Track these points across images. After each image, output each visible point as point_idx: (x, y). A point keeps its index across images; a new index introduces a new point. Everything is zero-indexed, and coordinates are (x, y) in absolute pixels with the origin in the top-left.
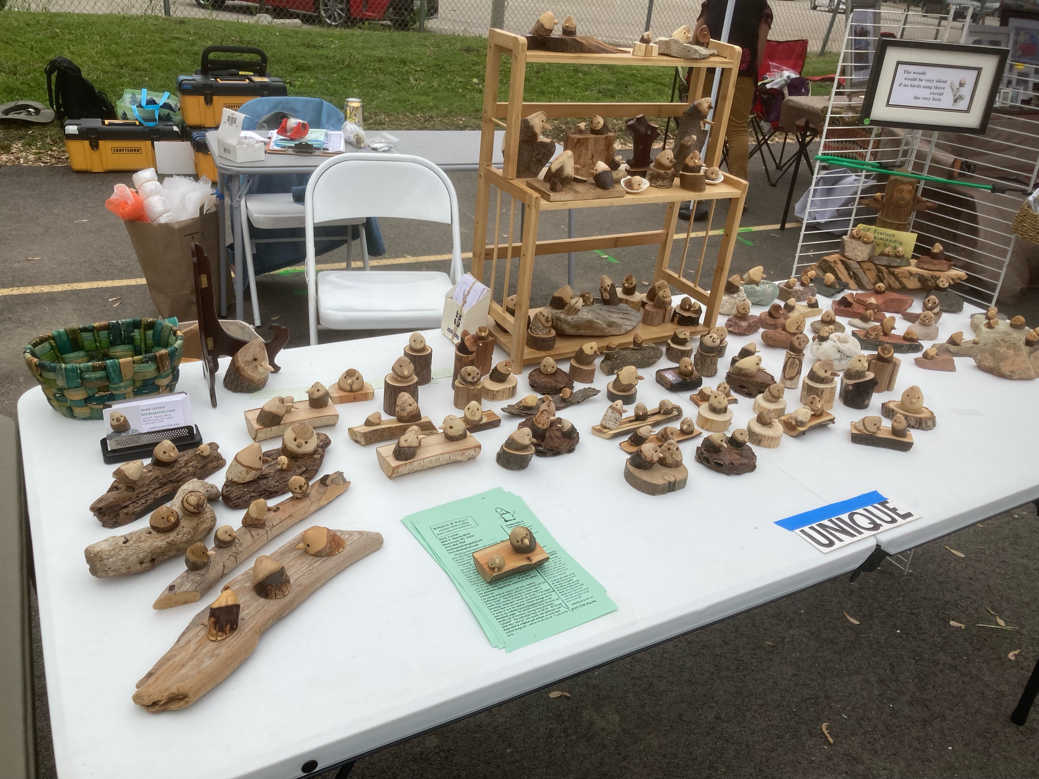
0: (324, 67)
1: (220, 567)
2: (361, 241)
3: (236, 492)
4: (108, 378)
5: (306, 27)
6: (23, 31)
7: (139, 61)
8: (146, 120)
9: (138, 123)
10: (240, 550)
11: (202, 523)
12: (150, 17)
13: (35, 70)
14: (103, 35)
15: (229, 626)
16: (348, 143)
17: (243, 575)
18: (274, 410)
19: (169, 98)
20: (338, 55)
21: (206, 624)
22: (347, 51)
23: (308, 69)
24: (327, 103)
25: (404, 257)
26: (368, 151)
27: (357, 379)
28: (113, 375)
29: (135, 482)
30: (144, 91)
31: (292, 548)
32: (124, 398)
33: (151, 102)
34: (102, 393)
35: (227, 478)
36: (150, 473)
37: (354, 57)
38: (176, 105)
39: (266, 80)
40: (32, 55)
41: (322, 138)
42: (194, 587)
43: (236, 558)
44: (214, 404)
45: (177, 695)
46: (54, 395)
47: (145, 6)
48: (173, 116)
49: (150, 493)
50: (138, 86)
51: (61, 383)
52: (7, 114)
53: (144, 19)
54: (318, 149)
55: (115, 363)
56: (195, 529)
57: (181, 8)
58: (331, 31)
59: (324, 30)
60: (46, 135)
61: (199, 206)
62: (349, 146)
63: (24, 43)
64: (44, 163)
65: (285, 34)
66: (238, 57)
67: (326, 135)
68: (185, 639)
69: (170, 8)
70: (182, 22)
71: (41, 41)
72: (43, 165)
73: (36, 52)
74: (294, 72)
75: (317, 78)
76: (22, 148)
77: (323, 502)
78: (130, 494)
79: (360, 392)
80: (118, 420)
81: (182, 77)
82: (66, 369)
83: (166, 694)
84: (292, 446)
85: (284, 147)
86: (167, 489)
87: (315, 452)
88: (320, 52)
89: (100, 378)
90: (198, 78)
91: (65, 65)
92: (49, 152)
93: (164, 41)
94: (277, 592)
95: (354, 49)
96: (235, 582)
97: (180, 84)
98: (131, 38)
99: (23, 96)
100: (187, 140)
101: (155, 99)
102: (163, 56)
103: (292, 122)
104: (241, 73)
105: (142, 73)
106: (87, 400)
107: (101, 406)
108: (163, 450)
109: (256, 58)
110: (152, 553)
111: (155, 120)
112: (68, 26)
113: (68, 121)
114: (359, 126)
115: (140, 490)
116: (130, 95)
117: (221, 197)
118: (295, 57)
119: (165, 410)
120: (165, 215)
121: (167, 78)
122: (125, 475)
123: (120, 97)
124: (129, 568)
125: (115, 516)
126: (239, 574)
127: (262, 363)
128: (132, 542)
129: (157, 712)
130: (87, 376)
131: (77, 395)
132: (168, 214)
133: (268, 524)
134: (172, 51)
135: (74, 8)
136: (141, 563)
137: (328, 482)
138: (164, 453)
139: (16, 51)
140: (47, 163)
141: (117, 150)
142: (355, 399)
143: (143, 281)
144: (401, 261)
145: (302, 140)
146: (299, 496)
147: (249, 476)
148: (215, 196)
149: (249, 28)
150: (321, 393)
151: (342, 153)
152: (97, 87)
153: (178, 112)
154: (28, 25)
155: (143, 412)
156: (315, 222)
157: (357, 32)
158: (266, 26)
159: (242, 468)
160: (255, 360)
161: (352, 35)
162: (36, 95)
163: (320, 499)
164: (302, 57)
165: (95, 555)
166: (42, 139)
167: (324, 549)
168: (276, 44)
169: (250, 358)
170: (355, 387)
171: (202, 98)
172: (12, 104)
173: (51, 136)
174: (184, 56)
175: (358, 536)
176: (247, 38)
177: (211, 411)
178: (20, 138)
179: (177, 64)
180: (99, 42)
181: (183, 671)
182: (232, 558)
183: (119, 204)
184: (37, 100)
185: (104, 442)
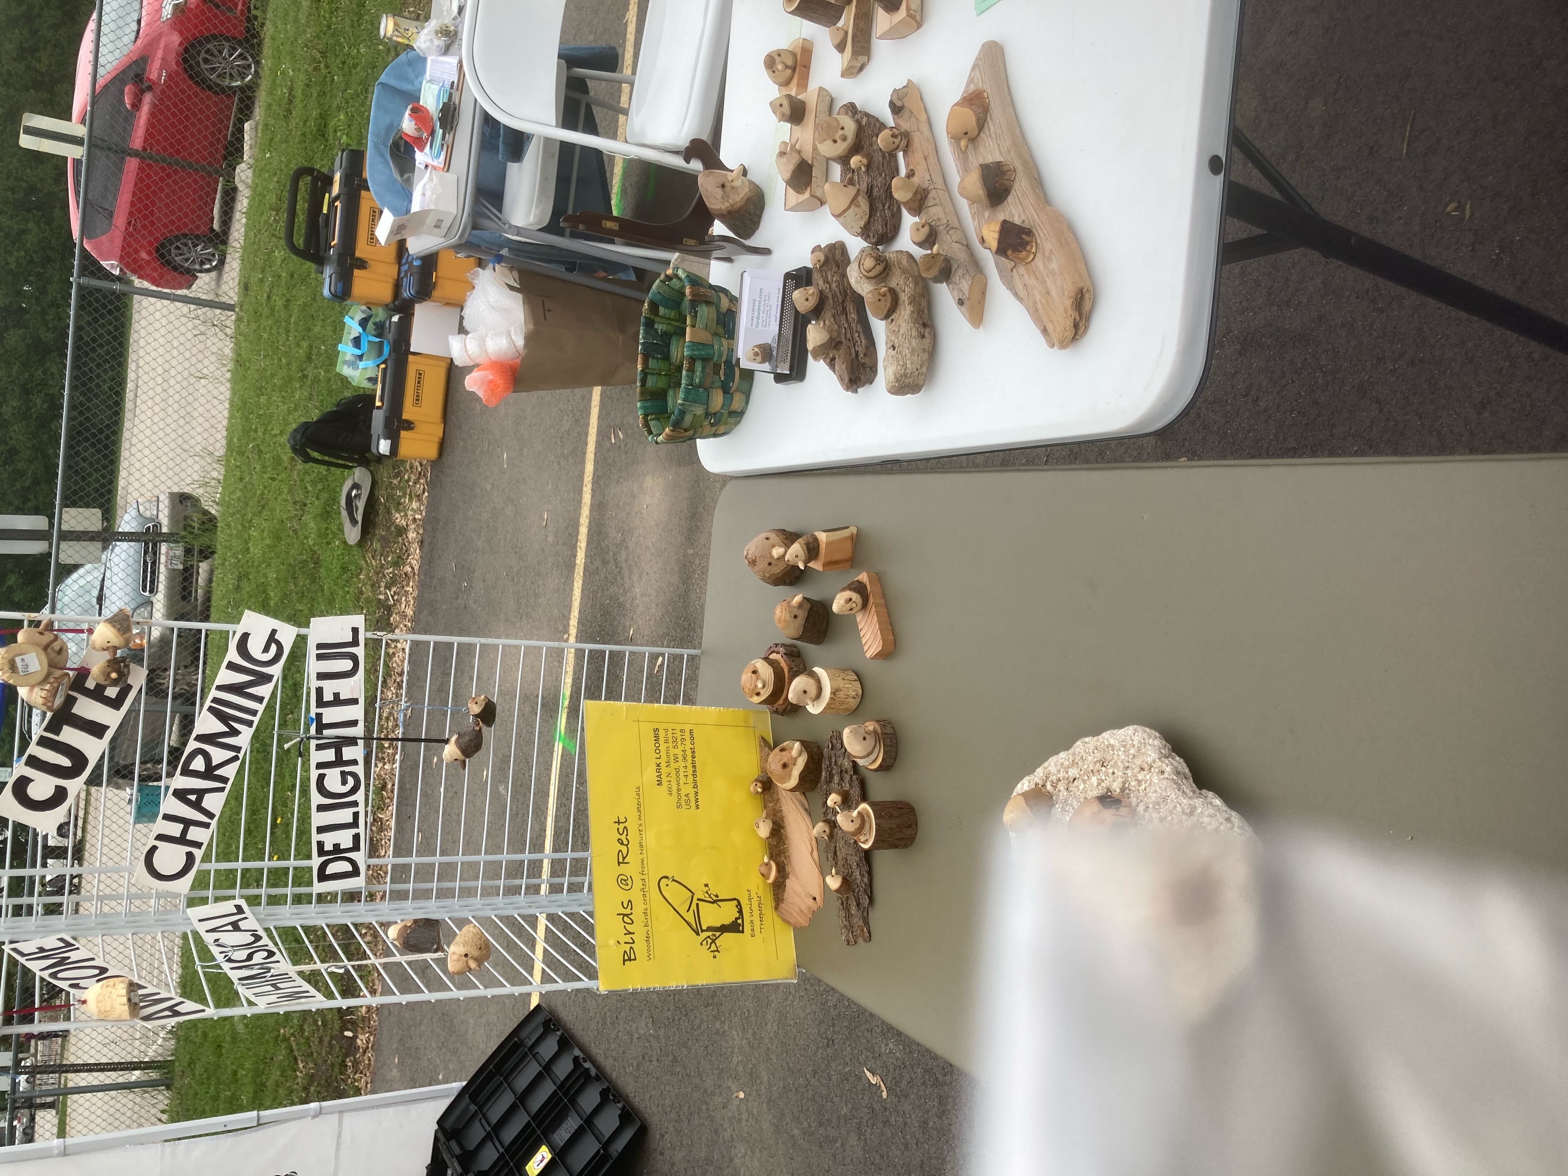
0: (322, 94)
1: (956, 246)
2: (592, 78)
3: (878, 227)
4: (705, 360)
5: (259, 112)
6: (249, 486)
7: (298, 352)
8: (380, 353)
9: (383, 366)
10: (945, 221)
11: (899, 263)
12: (237, 328)
13: (302, 481)
14: (260, 392)
15: (1024, 236)
16: (446, 50)
17: (974, 219)
18: (791, 167)
19: (353, 319)
20: (306, 66)
21: (1013, 264)
22: (299, 51)
23: (324, 118)
24: (383, 76)
25: (626, 24)
26: (462, 22)
27: (779, 55)
28: (703, 353)
29: (831, 339)
30: (340, 347)
31: (962, 155)
32: (731, 350)
33: (357, 342)
34: (722, 372)
35: (858, 235)
36: (827, 322)
37: (311, 41)
38: (363, 312)
39: (337, 177)
40: (282, 481)
41: (435, 88)
42: (967, 277)
43: (953, 228)
44: (766, 252)
45: (1076, 299)
46: (712, 425)
47: (221, 335)
48: (378, 320)
49: (850, 326)
50: (333, 357)
51: (699, 411)
52: (357, 522)
53: (238, 337)
54: (450, 96)
55: (689, 346)
56: (904, 271)
57: (225, 287)
58: (265, 72)
59: (264, 85)
60: (387, 483)
61: (508, 290)
62: (452, 50)
63: (265, 487)
64: (424, 492)
65: (268, 143)
66: (301, 218)
67: (430, 81)
68: (1022, 293)
69: (224, 303)
70: (245, 287)
71: (264, 467)
72: (426, 494)
73: (278, 475)
74: (327, 141)
75: (339, 109)
76: (402, 514)
77: (923, 117)
78: (843, 347)
79: (799, 57)
80: (756, 354)
81: (326, 292)
82: (685, 400)
83: (1070, 312)
84: (841, 147)
85: (442, 145)
86: (850, 308)
87: (858, 122)
88: (298, 93)
89: (704, 369)
90: (328, 271)
91: (299, 436)
92: (411, 483)
93: (272, 314)
94: (1006, 177)
95: (296, 39)
96: (979, 229)
97: (335, 296)
98: (265, 357)
99: (335, 500)
100: (413, 309)
101: (352, 337)
102: (292, 320)
103: (408, 125)
104: (325, 211)
105: (315, 351)
106: (726, 390)
107: (737, 369)
108: (803, 300)
109: (305, 183)
110: (915, 321)
111: (381, 343)
112: (246, 432)
113: (374, 450)
114: (423, 28)
115: (843, 337)
116: (345, 367)
117: (499, 259)
118: (304, 135)
119: (758, 299)
120: (513, 337)
121: (323, 320)
122: (820, 346)
123: (345, 381)
124: (924, 350)
125: (864, 368)
126: (970, 224)
127: (730, 179)
128: (896, 341)
129: (1086, 328)
130: (697, 381)
131: (717, 400)
132: (512, 333)
133: (925, 185)
134: (286, 306)
135: (220, 427)
136: (923, 336)
137: (899, 104)
138: (807, 300)
139: (276, 499)
140: (424, 489)
141: (417, 400)
142: (807, 67)
143: (597, 392)
144: (631, 29)
145: (435, 118)
146: (904, 143)
147: (863, 205)
148: (497, 266)
149: (257, 196)
150: (786, 103)
151: (460, 62)
152: (329, 408)
153: (374, 311)
154: (241, 479)
155: (755, 325)
156: (554, 124)
157: (268, 31)
158: (254, 171)
159: (851, 211)
160: (723, 186)
161: (273, 38)
162: (334, 484)
163: (917, 119)
164: (305, 124)
165: (898, 381)
166: (392, 488)
167: (976, 115)
168: (283, 159)
169: (719, 191)
170: (790, 62)
171: (356, 272)
172: (344, 513)
173: (390, 477)
174: (294, 293)
175: (977, 72)
176: (272, 198)
177: (775, 256)
178: (389, 512)
179: (305, 304)
180: (270, 398)
181: (1054, 293)
182: (951, 232)
183: (492, 390)
184: (341, 485)
185: (780, 378)
